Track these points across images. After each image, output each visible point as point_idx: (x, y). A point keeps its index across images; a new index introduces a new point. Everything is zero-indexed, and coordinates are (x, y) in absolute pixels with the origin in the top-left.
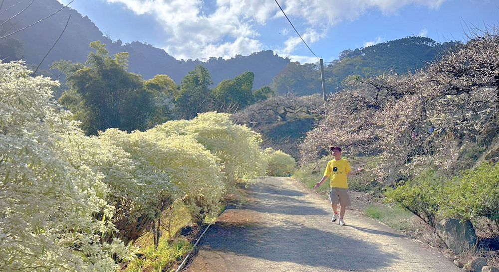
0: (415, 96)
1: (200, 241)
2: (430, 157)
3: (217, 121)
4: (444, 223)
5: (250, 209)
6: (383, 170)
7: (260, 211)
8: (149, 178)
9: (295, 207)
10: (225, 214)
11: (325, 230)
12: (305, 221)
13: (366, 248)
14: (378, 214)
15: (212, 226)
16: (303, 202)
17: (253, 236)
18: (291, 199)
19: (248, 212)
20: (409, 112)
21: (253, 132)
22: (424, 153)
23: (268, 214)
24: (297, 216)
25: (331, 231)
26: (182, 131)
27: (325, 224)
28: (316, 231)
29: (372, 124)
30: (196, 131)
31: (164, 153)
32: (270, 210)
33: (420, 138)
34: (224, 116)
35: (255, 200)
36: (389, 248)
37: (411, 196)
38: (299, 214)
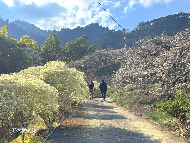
0: (176, 49)
1: (48, 137)
2: (184, 83)
3: (58, 67)
4: (189, 122)
5: (81, 117)
6: (159, 92)
7: (86, 119)
8: (8, 102)
9: (107, 115)
10: (65, 121)
11: (122, 128)
12: (112, 123)
13: (144, 137)
14: (155, 118)
15: (57, 128)
16: (113, 112)
17: (80, 133)
18: (106, 111)
19: (79, 119)
20: (172, 57)
21: (80, 72)
22: (181, 81)
23: (90, 120)
24: (108, 120)
25: (125, 128)
26: (37, 73)
27: (123, 124)
28: (117, 129)
29: (152, 65)
30: (45, 73)
31: (19, 87)
32: (92, 118)
33: (179, 72)
34: (62, 63)
35: (85, 112)
36: (157, 137)
37: (173, 107)
38: (109, 119)
